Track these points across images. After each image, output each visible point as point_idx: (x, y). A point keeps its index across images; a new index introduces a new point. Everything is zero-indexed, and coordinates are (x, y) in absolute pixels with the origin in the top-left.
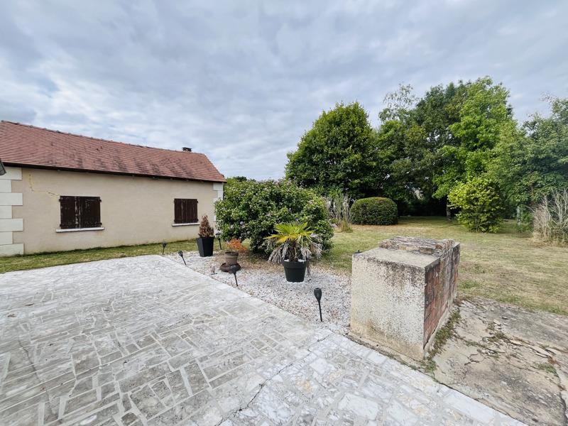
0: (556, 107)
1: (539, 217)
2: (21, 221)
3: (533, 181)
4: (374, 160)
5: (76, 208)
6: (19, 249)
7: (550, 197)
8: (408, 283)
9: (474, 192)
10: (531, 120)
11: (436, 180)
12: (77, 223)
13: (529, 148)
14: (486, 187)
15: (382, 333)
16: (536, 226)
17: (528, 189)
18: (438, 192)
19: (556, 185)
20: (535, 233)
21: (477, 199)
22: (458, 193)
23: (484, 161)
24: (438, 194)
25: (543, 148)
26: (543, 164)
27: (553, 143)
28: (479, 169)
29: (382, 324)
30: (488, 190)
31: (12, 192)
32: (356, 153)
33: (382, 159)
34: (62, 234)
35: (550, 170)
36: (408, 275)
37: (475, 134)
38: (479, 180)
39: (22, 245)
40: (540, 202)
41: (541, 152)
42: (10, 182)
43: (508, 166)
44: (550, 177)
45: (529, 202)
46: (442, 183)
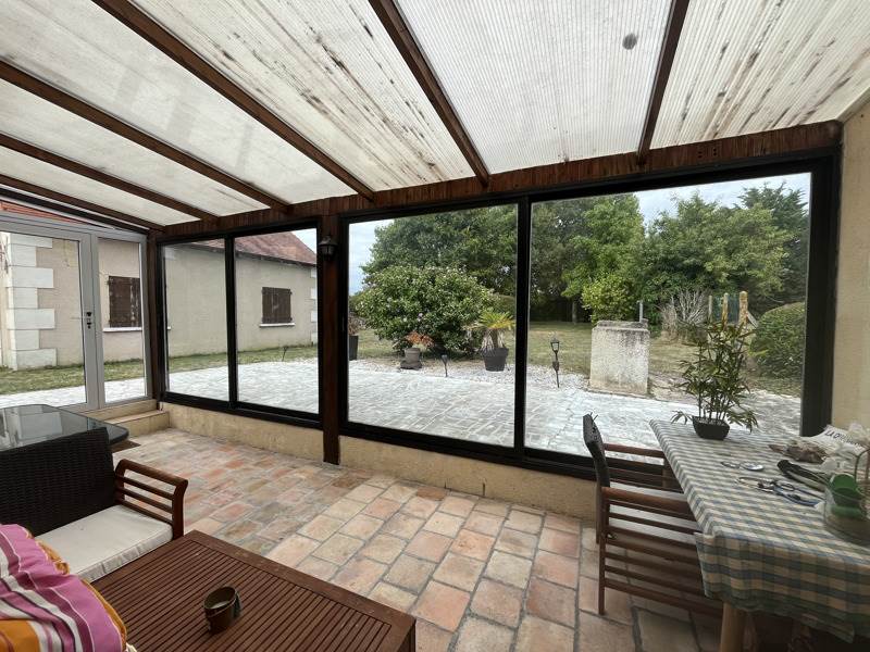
0: (681, 208)
1: (667, 316)
2: (50, 313)
3: (662, 281)
4: (495, 247)
5: (132, 296)
6: (49, 357)
7: (675, 297)
8: (638, 343)
9: (609, 291)
10: (660, 218)
11: (565, 276)
12: (133, 318)
13: (661, 246)
14: (621, 286)
15: (617, 383)
16: (664, 325)
17: (658, 288)
18: (567, 290)
19: (681, 285)
20: (663, 333)
21: (611, 299)
22: (593, 292)
23: (619, 257)
24: (567, 293)
25: (672, 249)
26: (670, 264)
27: (680, 244)
28: (612, 265)
29: (617, 376)
30: (623, 288)
31: (38, 266)
32: (473, 237)
33: (503, 247)
34: (110, 335)
35: (676, 270)
36: (638, 338)
37: (607, 226)
38: (614, 277)
39: (54, 351)
40: (667, 302)
41: (671, 253)
42: (34, 249)
43: (641, 265)
44: (677, 278)
45: (658, 302)
46: (572, 279)
